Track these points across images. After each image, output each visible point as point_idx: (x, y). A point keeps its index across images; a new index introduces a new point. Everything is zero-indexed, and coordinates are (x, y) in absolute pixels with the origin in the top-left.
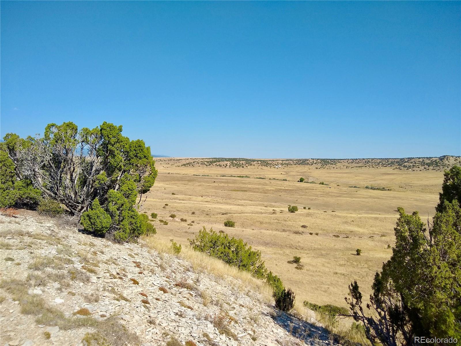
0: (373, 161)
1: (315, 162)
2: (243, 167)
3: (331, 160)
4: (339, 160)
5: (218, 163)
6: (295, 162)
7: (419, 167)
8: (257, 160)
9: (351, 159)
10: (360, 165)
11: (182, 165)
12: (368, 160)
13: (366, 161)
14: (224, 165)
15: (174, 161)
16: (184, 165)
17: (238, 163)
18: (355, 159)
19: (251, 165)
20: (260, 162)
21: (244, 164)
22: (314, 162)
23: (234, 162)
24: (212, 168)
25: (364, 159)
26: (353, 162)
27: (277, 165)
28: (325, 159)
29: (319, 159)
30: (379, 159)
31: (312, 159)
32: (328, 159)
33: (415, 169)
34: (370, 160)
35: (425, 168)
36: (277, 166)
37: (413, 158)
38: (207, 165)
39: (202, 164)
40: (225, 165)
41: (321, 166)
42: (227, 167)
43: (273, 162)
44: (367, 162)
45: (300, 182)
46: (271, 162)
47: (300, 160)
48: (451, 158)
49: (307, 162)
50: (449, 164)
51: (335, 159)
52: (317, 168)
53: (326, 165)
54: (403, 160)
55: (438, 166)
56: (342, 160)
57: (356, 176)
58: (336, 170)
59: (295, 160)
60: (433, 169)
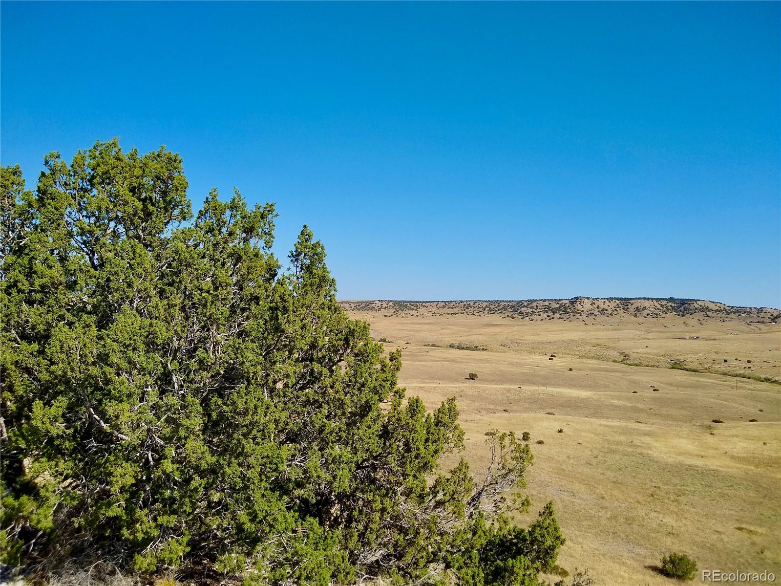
0: (477, 304)
1: (385, 305)
3: (410, 302)
4: (423, 302)
6: (353, 305)
7: (539, 315)
9: (442, 302)
10: (456, 310)
12: (469, 303)
13: (465, 305)
18: (448, 302)
22: (384, 306)
25: (462, 302)
26: (444, 307)
28: (401, 301)
29: (391, 301)
30: (486, 302)
31: (379, 301)
32: (406, 302)
33: (534, 317)
34: (472, 304)
35: (548, 316)
37: (536, 300)
41: (394, 312)
44: (468, 307)
47: (362, 303)
48: (586, 300)
49: (372, 306)
50: (582, 309)
51: (417, 302)
52: (386, 316)
53: (402, 311)
54: (520, 303)
55: (566, 313)
56: (428, 302)
57: (442, 329)
58: (415, 319)
59: (353, 303)
60: (560, 318)
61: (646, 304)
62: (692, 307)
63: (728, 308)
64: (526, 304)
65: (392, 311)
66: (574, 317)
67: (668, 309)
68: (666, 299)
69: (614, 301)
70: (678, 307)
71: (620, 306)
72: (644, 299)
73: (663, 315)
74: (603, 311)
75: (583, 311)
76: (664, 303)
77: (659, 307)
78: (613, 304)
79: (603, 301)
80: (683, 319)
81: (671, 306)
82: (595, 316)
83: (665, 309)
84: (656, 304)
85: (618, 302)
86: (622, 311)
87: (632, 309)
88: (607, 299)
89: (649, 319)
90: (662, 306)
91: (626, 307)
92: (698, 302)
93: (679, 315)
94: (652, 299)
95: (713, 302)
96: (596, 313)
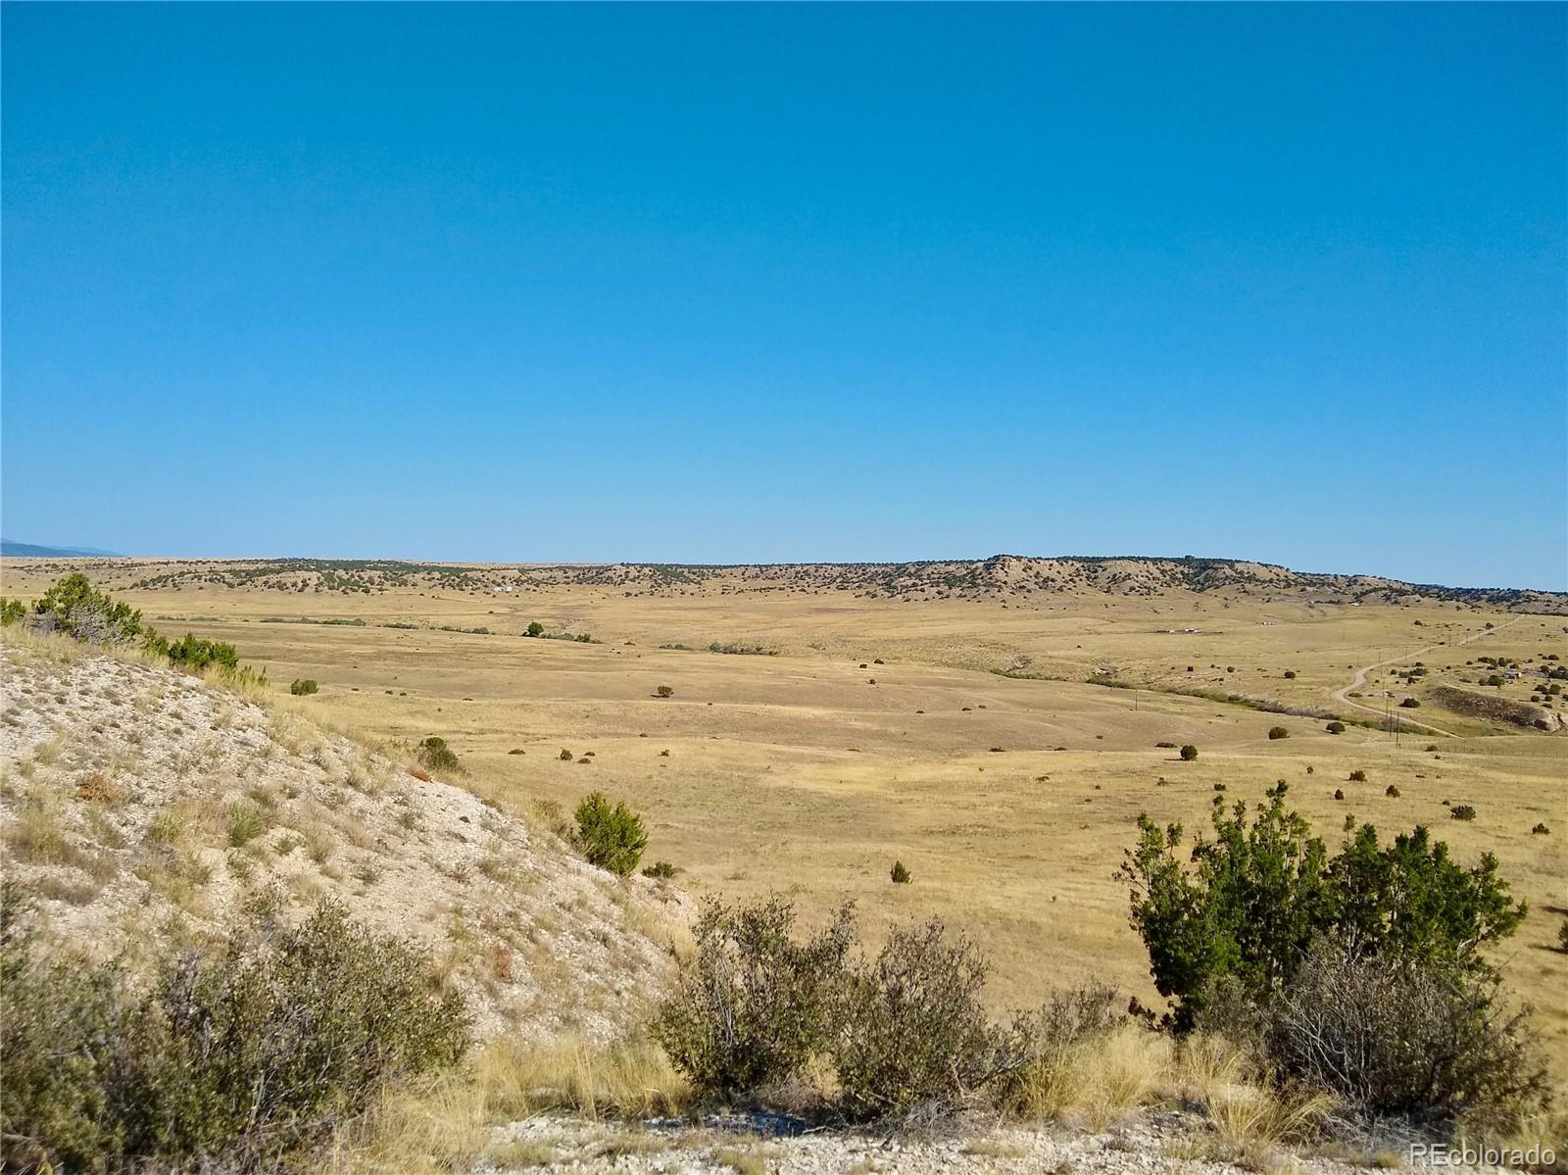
0: (821, 571)
1: (633, 573)
2: (367, 591)
3: (690, 567)
4: (716, 567)
5: (273, 578)
6: (571, 574)
7: (923, 590)
8: (425, 568)
9: (755, 566)
10: (779, 583)
11: (136, 585)
12: (805, 568)
13: (798, 573)
14: (294, 585)
15: (109, 571)
16: (144, 584)
17: (353, 576)
18: (766, 566)
19: (404, 583)
20: (437, 575)
21: (377, 580)
22: (631, 576)
23: (341, 572)
24: (248, 596)
25: (792, 566)
26: (757, 576)
27: (499, 585)
28: (671, 566)
29: (646, 566)
30: (839, 566)
31: (622, 564)
32: (681, 566)
33: (912, 594)
34: (812, 570)
35: (939, 593)
36: (499, 589)
37: (934, 562)
38: (231, 586)
39: (211, 580)
40: (300, 585)
41: (652, 586)
42: (307, 589)
43: (488, 575)
44: (801, 576)
45: (531, 636)
46: (480, 574)
47: (590, 569)
48: (1014, 562)
49: (606, 574)
50: (1006, 579)
51: (702, 567)
52: (628, 594)
53: (669, 584)
54: (901, 569)
55: (974, 585)
56: (725, 567)
57: (725, 618)
58: (687, 601)
59: (574, 569)
60: (960, 596)
61: (1132, 568)
62: (1220, 574)
63: (1294, 577)
64: (913, 571)
65: (646, 584)
66: (988, 595)
67: (1173, 578)
68: (1174, 560)
69: (1070, 562)
70: (1196, 575)
71: (1082, 572)
72: (1130, 558)
73: (1161, 590)
74: (1046, 583)
75: (1005, 583)
76: (1168, 568)
77: (1157, 574)
78: (1067, 569)
79: (1048, 563)
80: (1198, 597)
81: (1182, 573)
82: (1029, 591)
83: (1168, 578)
84: (1152, 568)
85: (1078, 565)
86: (1085, 582)
87: (1103, 578)
88: (1058, 560)
89: (1134, 597)
90: (1163, 572)
91: (1093, 575)
92: (1237, 565)
93: (1194, 590)
94: (1145, 559)
95: (1266, 566)
96: (1031, 586)
